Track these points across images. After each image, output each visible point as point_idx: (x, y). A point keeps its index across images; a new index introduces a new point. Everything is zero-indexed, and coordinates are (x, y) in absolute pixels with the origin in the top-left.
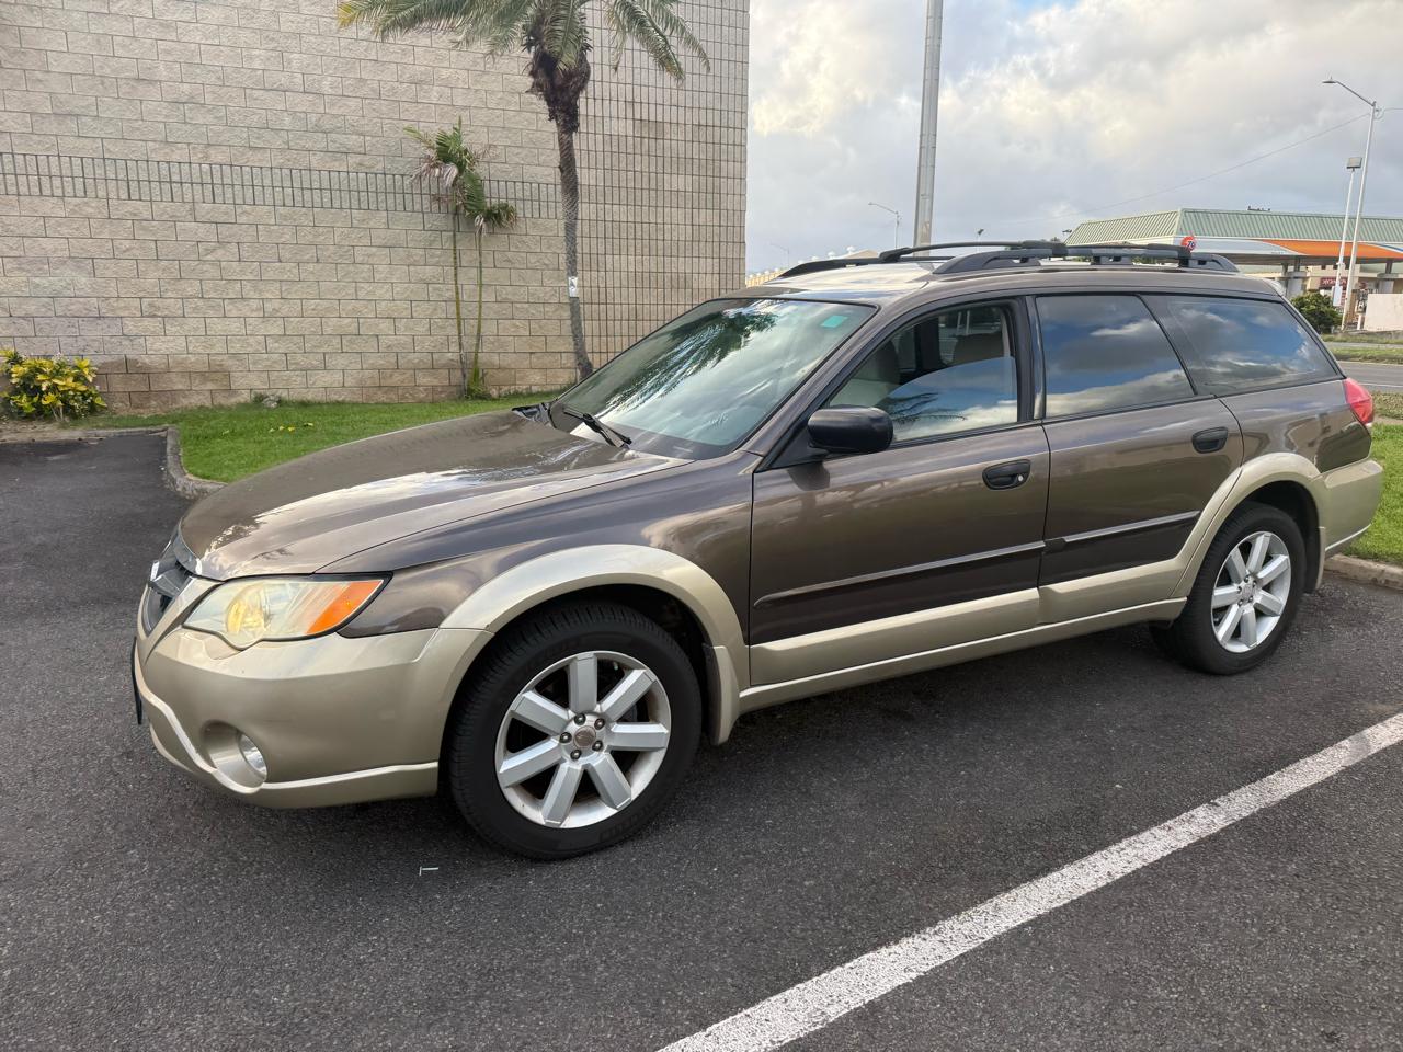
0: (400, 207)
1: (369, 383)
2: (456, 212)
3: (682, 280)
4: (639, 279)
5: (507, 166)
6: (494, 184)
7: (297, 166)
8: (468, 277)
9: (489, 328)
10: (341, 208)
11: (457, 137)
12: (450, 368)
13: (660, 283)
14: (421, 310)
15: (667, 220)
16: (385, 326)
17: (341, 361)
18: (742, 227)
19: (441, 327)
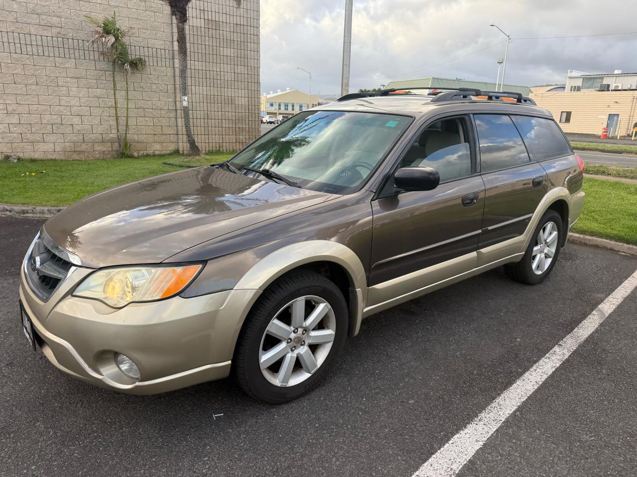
0: (82, 57)
1: (68, 149)
2: (114, 62)
3: (230, 100)
4: (209, 98)
5: (139, 38)
6: (133, 48)
7: (23, 32)
8: (121, 95)
9: (132, 122)
10: (49, 56)
11: (114, 23)
12: (112, 142)
13: (219, 101)
14: (96, 111)
15: (222, 70)
16: (76, 120)
17: (52, 138)
18: (258, 75)
19: (107, 121)
